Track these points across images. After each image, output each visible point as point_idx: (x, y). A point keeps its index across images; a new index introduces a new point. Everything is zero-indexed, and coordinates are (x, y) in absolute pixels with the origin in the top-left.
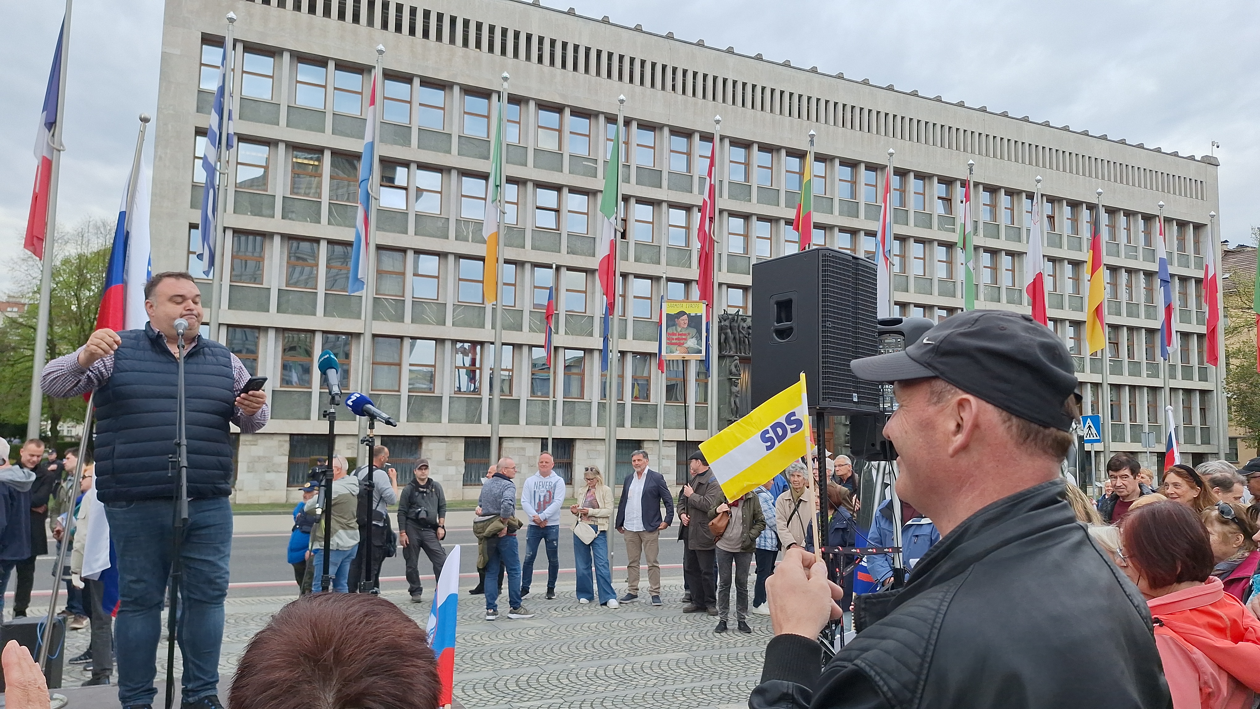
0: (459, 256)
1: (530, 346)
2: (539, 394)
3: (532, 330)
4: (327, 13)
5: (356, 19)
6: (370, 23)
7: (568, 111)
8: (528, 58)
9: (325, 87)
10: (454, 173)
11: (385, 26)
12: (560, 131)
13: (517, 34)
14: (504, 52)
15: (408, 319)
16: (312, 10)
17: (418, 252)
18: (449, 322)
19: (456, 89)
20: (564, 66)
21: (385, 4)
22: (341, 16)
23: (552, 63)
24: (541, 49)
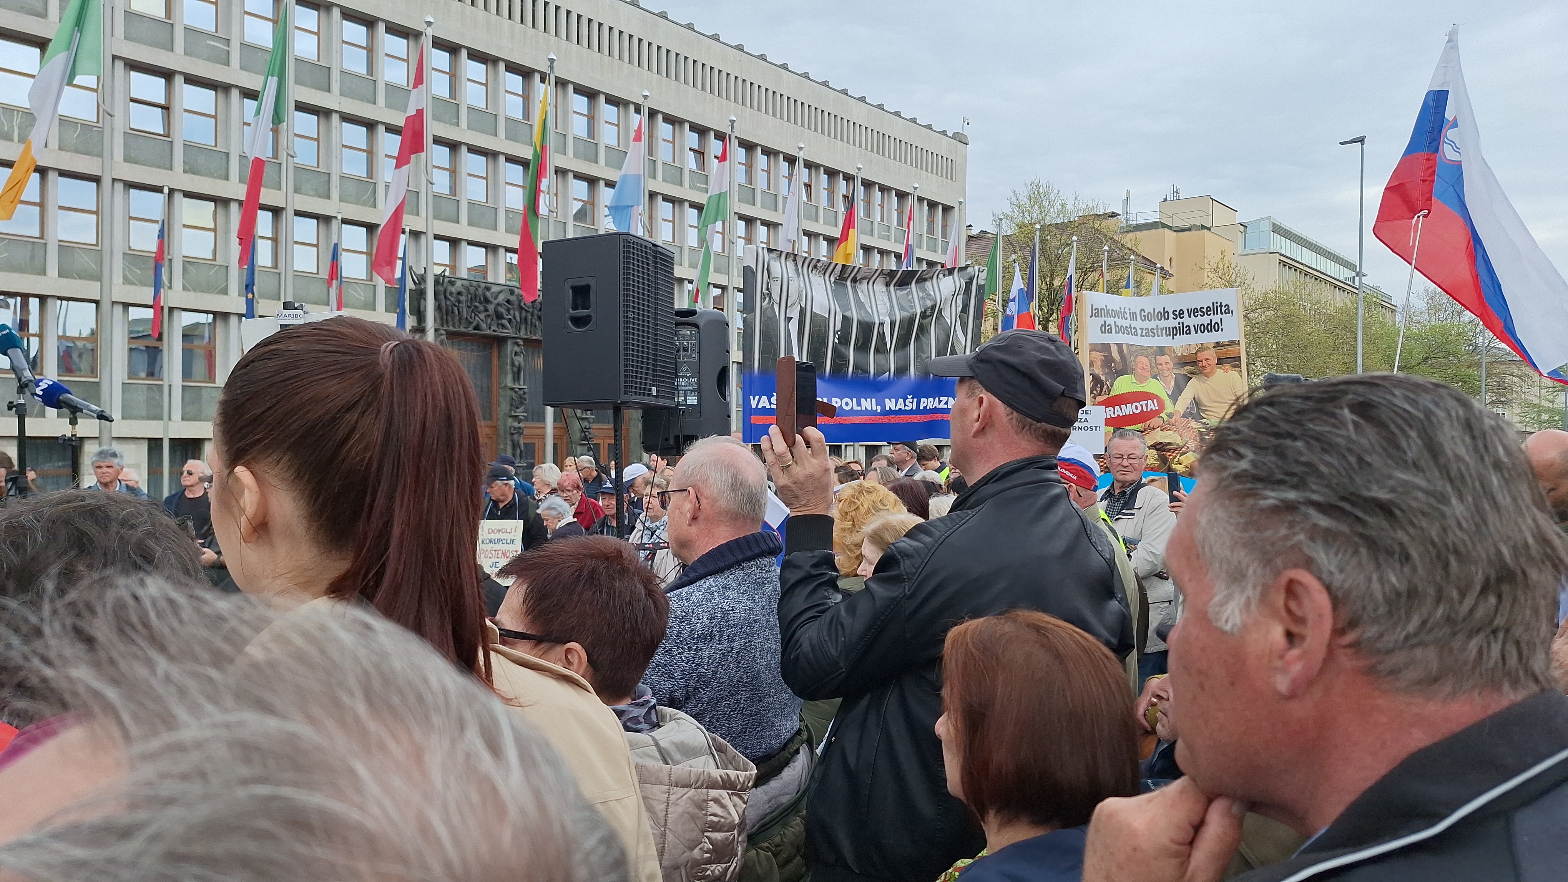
1: (126, 306)
2: (143, 375)
3: (126, 281)
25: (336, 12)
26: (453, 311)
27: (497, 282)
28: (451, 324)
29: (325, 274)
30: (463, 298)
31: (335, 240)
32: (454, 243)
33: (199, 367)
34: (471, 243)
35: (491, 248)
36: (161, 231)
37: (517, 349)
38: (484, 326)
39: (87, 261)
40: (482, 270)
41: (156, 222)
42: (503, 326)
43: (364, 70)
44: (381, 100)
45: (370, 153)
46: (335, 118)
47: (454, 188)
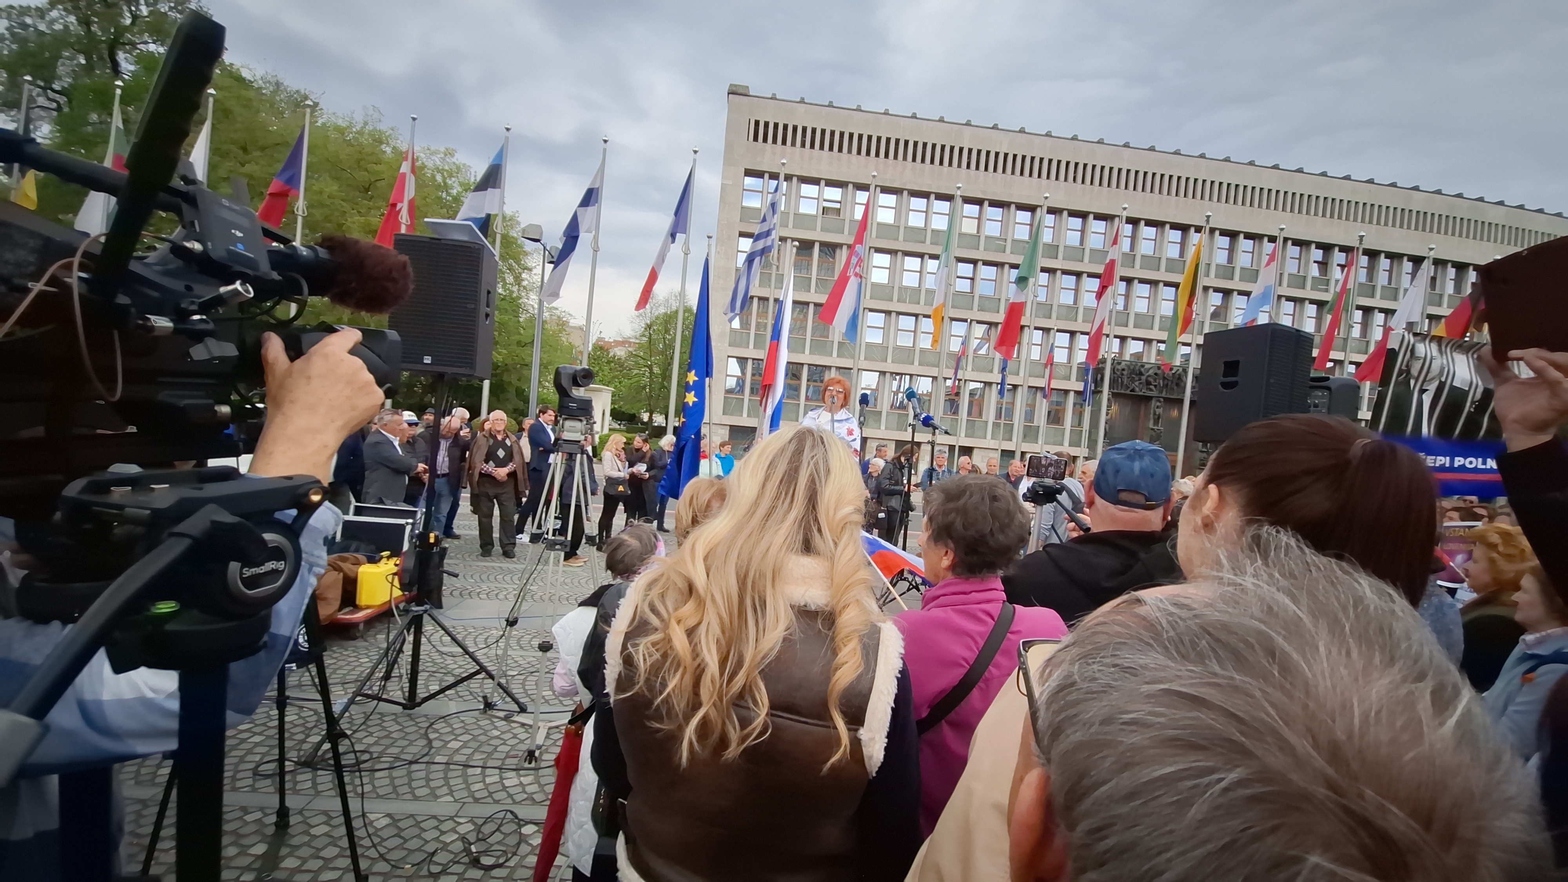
0: (899, 313)
1: (945, 379)
3: (947, 367)
4: (822, 147)
5: (840, 150)
6: (850, 151)
7: (986, 203)
8: (959, 166)
9: (818, 199)
10: (900, 254)
11: (859, 152)
12: (979, 219)
13: (952, 148)
14: (941, 163)
15: (862, 358)
16: (812, 146)
17: (871, 310)
18: (889, 360)
19: (905, 193)
20: (986, 169)
21: (860, 137)
22: (831, 148)
23: (977, 168)
24: (969, 157)
25: (1065, 213)
26: (1118, 380)
27: (1149, 362)
28: (1116, 388)
29: (1044, 361)
30: (1125, 373)
31: (1051, 341)
32: (1123, 339)
33: (975, 409)
34: (1134, 339)
35: (1148, 341)
36: (964, 341)
37: (1158, 404)
38: (1137, 389)
40: (1138, 356)
41: (963, 337)
42: (1151, 390)
43: (1077, 244)
44: (1086, 259)
45: (1077, 290)
46: (1059, 273)
47: (1126, 307)
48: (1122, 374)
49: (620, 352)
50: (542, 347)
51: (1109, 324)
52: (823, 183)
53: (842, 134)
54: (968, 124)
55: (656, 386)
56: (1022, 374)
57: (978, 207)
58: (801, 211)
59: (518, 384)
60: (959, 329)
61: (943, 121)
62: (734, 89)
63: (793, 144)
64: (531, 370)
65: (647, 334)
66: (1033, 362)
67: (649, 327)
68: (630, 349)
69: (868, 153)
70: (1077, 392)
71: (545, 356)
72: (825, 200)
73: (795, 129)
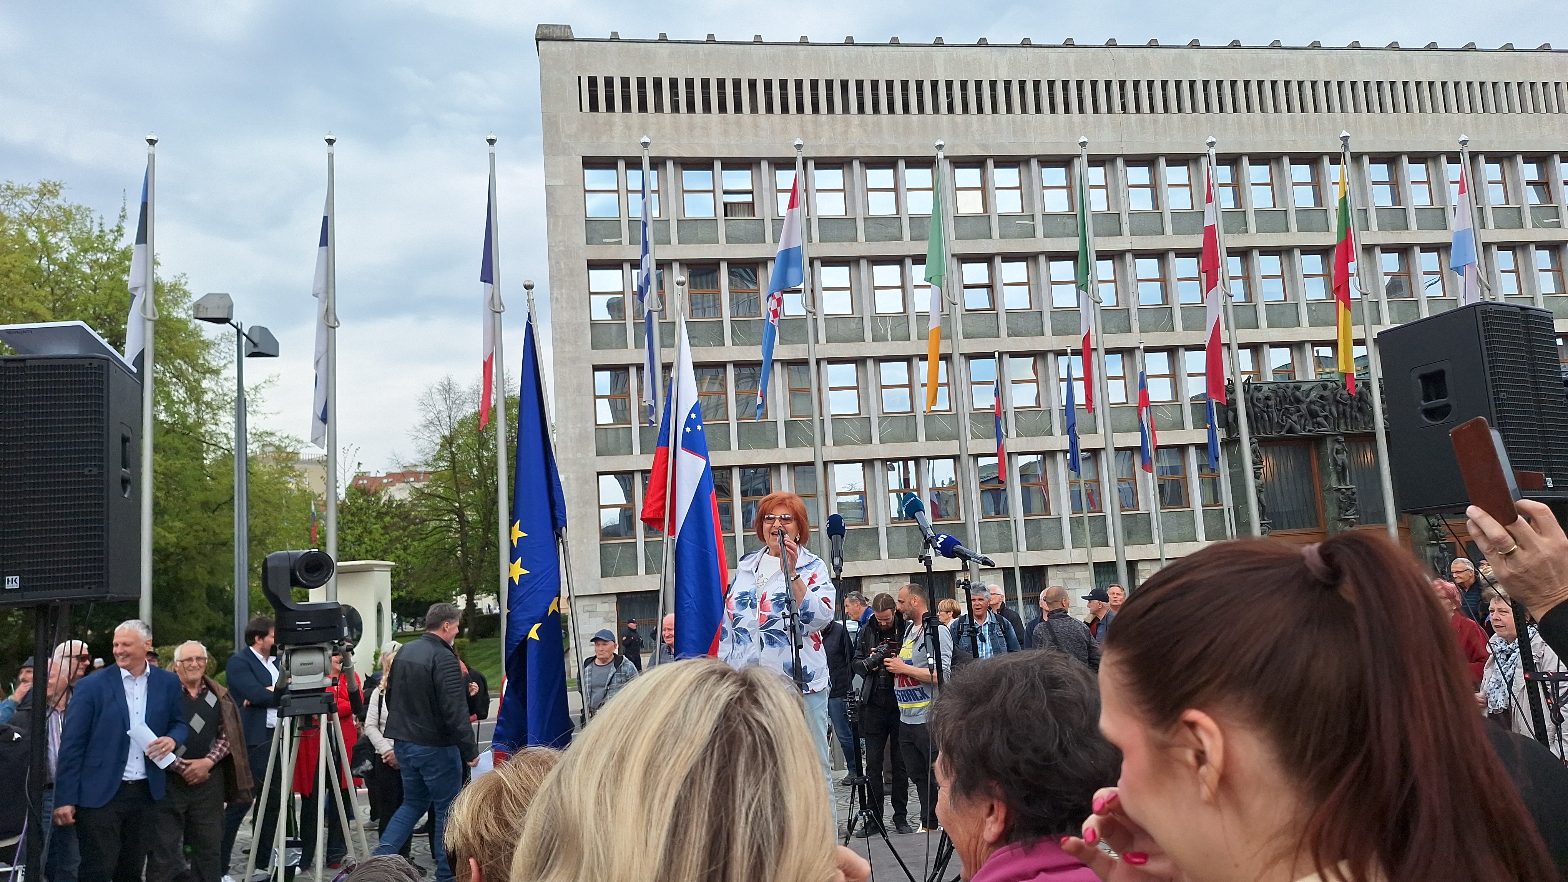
1: (976, 457)
2: (993, 514)
3: (974, 436)
4: (707, 108)
5: (738, 108)
6: (754, 109)
7: (990, 163)
8: (936, 110)
9: (713, 191)
10: (863, 263)
11: (770, 109)
12: (983, 189)
13: (920, 85)
14: (906, 109)
15: (829, 441)
16: (691, 108)
17: (832, 361)
18: (876, 439)
19: (856, 164)
20: (980, 110)
21: (768, 84)
22: (723, 108)
23: (966, 110)
24: (950, 95)
25: (1120, 162)
26: (1262, 417)
27: (1306, 379)
28: (1262, 431)
29: (1134, 402)
30: (1270, 403)
31: (1140, 369)
32: (1256, 348)
33: (1036, 503)
34: (1274, 345)
35: (1296, 346)
36: (997, 390)
37: (1337, 446)
38: (1298, 427)
39: (945, 425)
40: (1287, 370)
41: (992, 383)
42: (1320, 425)
43: (1149, 206)
44: (1169, 228)
45: (1164, 280)
46: (1129, 257)
47: (1249, 294)
48: (1268, 406)
49: (400, 493)
50: (250, 508)
51: (1227, 327)
52: (717, 165)
53: (737, 84)
54: (939, 43)
55: (474, 546)
56: (1101, 430)
57: (976, 172)
58: (689, 214)
59: (211, 581)
60: (984, 369)
61: (898, 45)
62: (546, 31)
63: (659, 108)
64: (232, 552)
65: (446, 453)
66: (1115, 407)
67: (448, 441)
68: (417, 485)
69: (785, 109)
70: (1198, 446)
71: (258, 521)
72: (726, 192)
73: (658, 83)
